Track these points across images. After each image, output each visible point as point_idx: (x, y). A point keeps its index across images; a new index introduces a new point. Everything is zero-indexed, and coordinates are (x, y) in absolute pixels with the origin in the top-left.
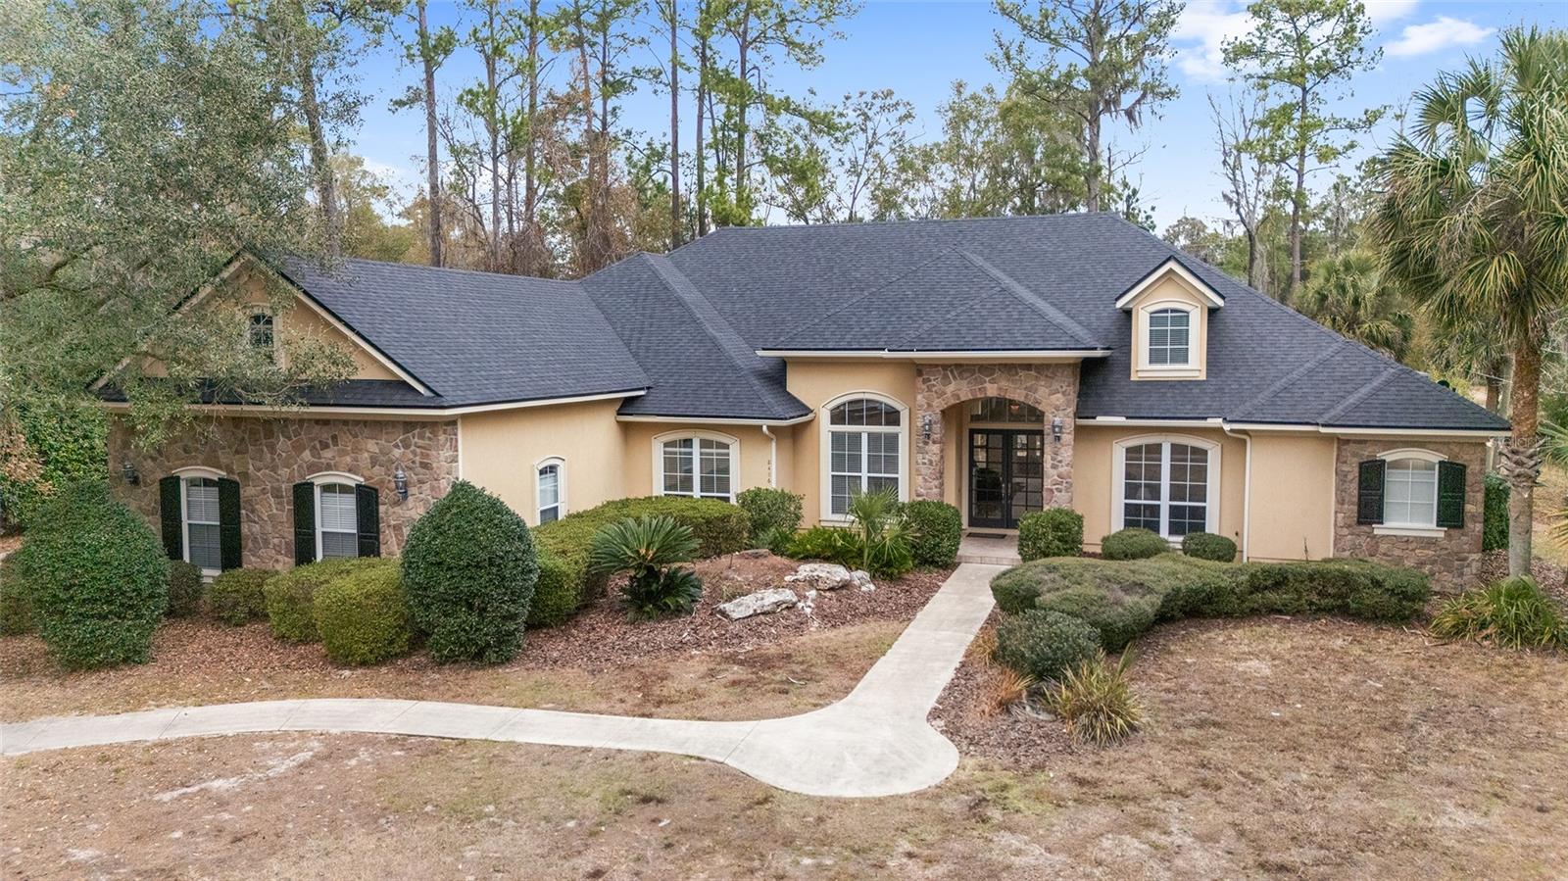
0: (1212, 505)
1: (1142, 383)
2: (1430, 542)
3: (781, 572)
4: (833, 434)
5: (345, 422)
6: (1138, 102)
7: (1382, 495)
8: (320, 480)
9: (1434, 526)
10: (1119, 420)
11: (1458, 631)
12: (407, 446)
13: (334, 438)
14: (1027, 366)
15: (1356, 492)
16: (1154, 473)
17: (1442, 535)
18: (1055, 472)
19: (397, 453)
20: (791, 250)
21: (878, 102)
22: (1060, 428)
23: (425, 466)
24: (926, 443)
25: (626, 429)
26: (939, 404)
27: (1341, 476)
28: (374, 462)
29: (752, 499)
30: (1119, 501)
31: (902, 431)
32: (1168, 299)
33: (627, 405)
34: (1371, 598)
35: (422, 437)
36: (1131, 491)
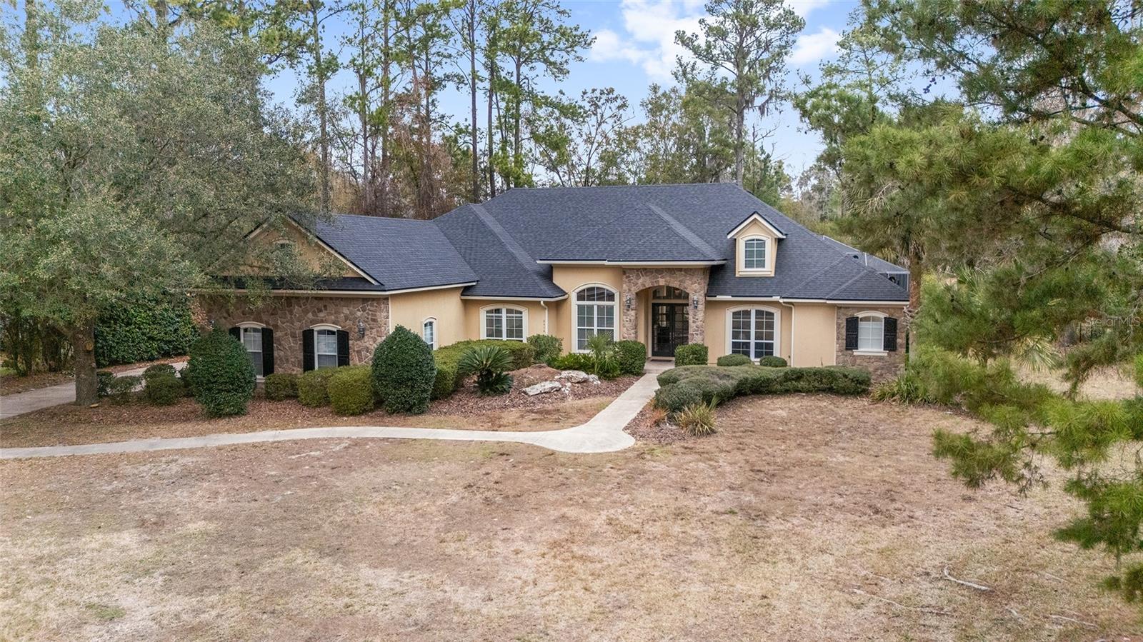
0: (776, 342)
1: (740, 278)
2: (881, 358)
3: (553, 375)
4: (579, 306)
5: (331, 298)
6: (767, 101)
7: (857, 335)
8: (317, 328)
9: (882, 350)
10: (729, 298)
11: (882, 398)
12: (364, 311)
13: (325, 307)
14: (680, 269)
15: (845, 334)
16: (747, 325)
17: (886, 355)
18: (695, 325)
19: (359, 314)
20: (553, 202)
21: (604, 97)
22: (697, 301)
23: (374, 320)
24: (628, 310)
25: (465, 303)
26: (635, 290)
27: (839, 325)
28: (346, 318)
29: (536, 340)
30: (729, 340)
31: (616, 304)
32: (754, 234)
33: (466, 290)
34: (842, 383)
35: (372, 305)
36: (735, 335)
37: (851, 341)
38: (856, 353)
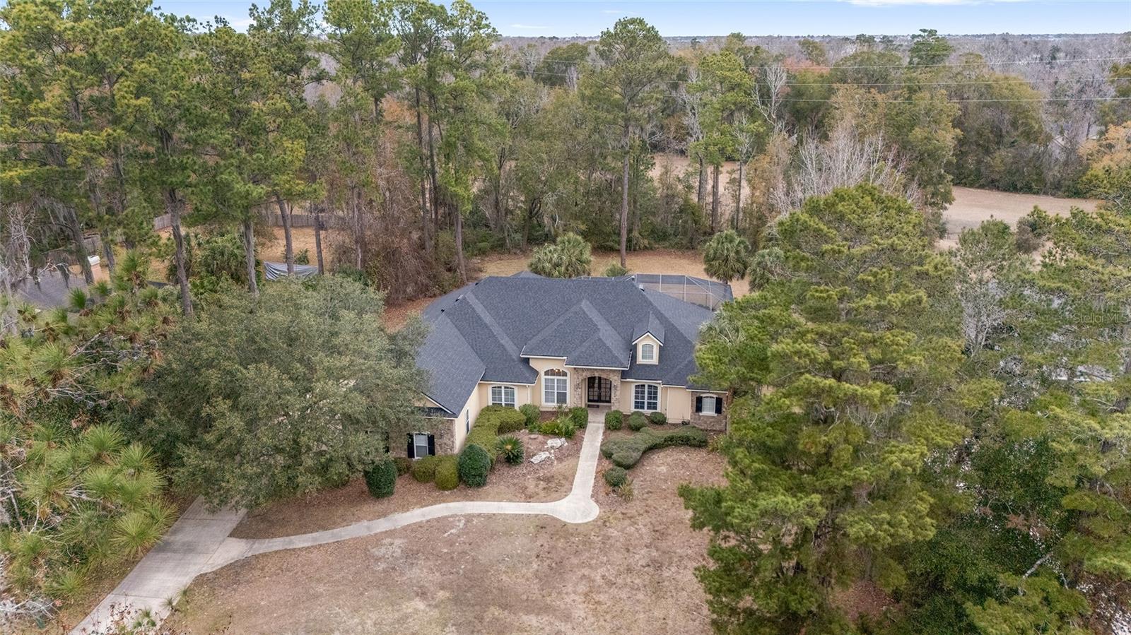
0: (659, 401)
1: (640, 365)
2: (713, 417)
3: (543, 443)
4: (546, 378)
7: (702, 405)
8: (415, 432)
9: (714, 413)
10: (633, 380)
11: (713, 450)
12: (443, 425)
14: (607, 370)
15: (695, 404)
16: (643, 392)
17: (716, 415)
18: (615, 398)
19: (440, 426)
22: (616, 383)
23: (449, 429)
24: (575, 383)
27: (692, 400)
28: (433, 428)
30: (633, 400)
31: (568, 380)
32: (648, 342)
34: (693, 442)
35: (448, 422)
36: (636, 397)
37: (699, 408)
38: (701, 414)
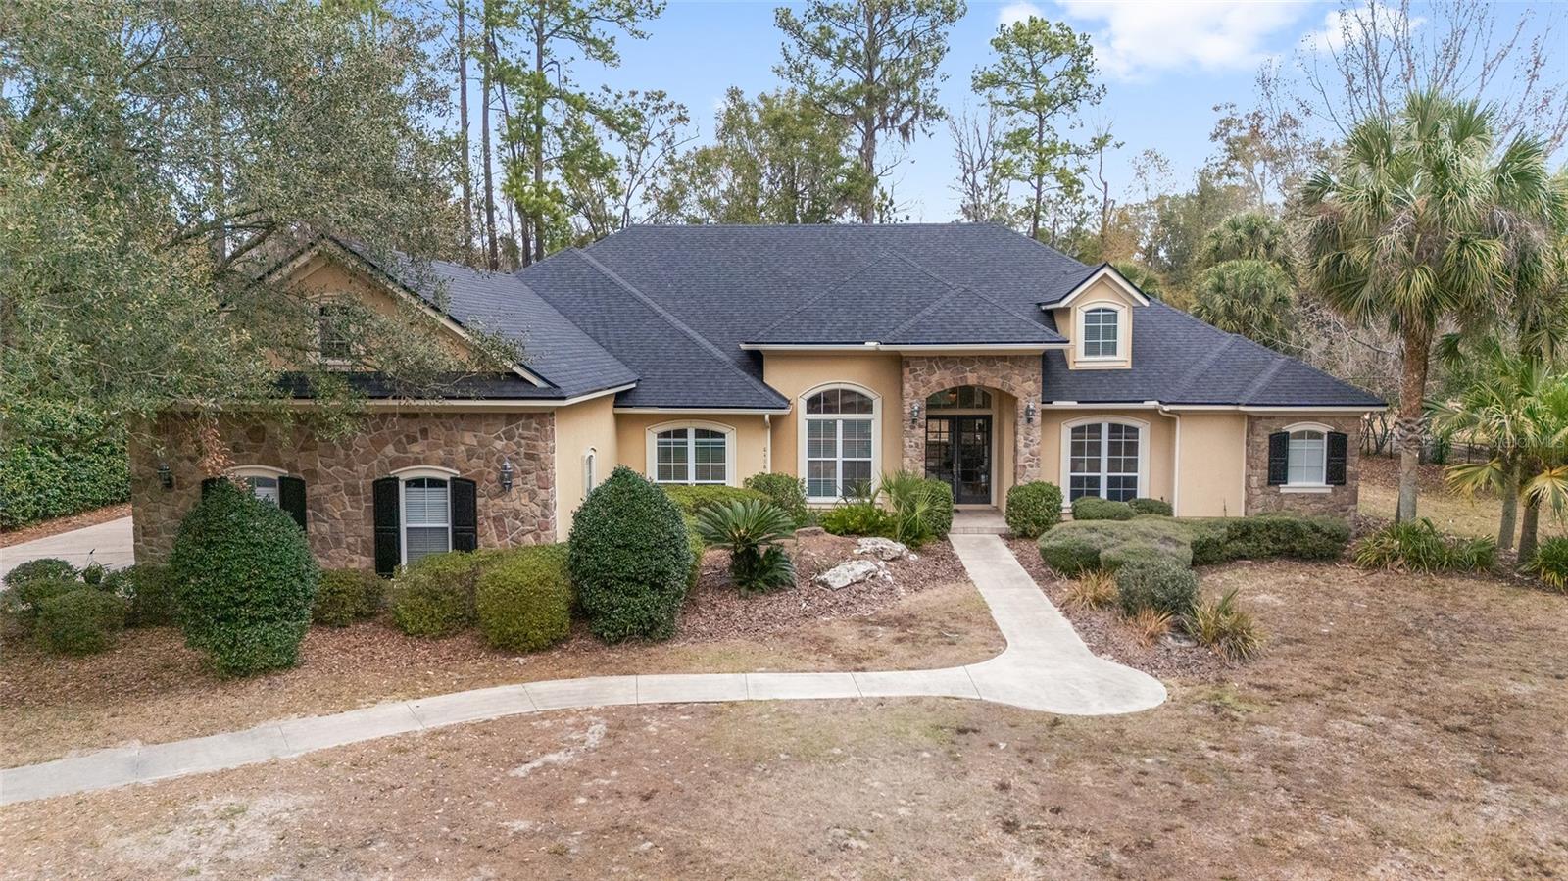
0: (1142, 475)
1: (1077, 372)
2: (1321, 497)
4: (809, 421)
5: (437, 415)
6: (912, 120)
7: (1286, 463)
8: (405, 474)
9: (1323, 484)
10: (1073, 404)
12: (509, 437)
13: (425, 432)
14: (1003, 357)
15: (1267, 459)
16: (1095, 448)
17: (1330, 491)
18: (1027, 450)
19: (499, 445)
22: (1033, 410)
23: (530, 456)
24: (913, 428)
26: (925, 393)
27: (1254, 447)
28: (471, 453)
29: (765, 483)
30: (1066, 474)
31: (876, 418)
32: (1101, 300)
33: (621, 399)
34: (1315, 541)
35: (527, 428)
36: (1076, 465)
37: (1278, 473)
38: (1283, 489)
